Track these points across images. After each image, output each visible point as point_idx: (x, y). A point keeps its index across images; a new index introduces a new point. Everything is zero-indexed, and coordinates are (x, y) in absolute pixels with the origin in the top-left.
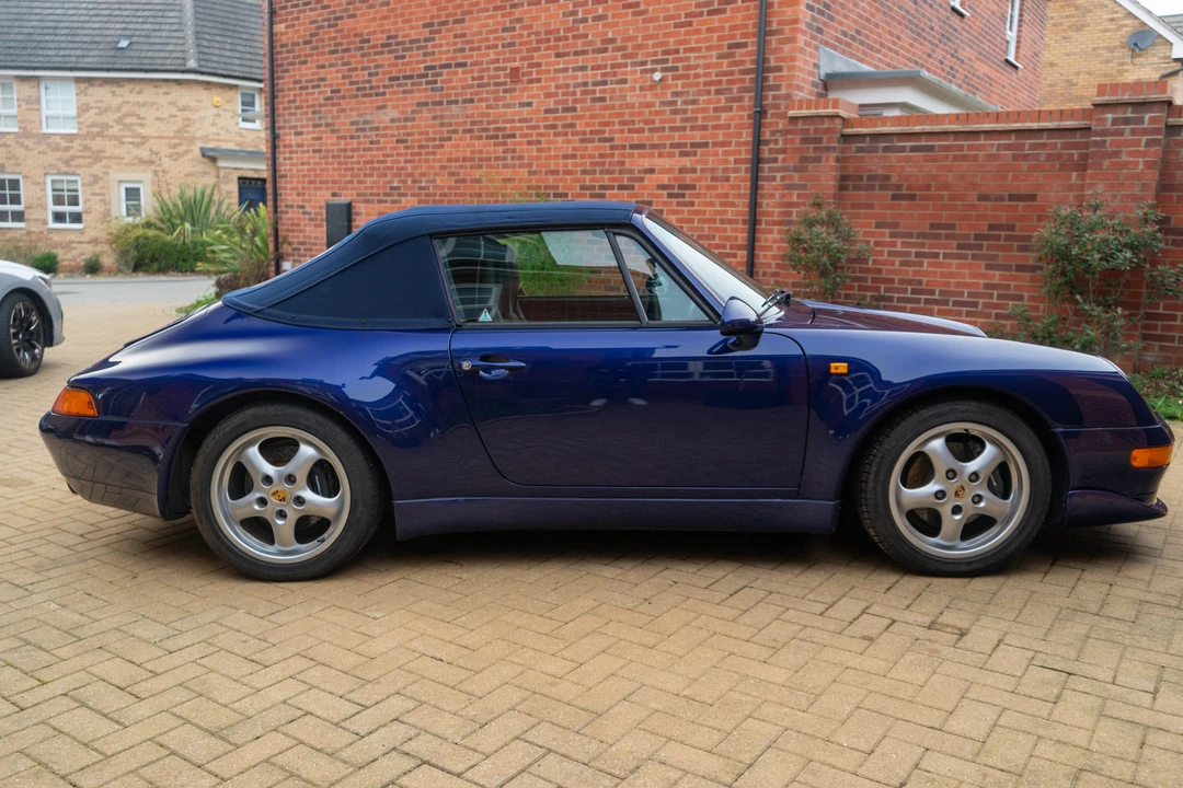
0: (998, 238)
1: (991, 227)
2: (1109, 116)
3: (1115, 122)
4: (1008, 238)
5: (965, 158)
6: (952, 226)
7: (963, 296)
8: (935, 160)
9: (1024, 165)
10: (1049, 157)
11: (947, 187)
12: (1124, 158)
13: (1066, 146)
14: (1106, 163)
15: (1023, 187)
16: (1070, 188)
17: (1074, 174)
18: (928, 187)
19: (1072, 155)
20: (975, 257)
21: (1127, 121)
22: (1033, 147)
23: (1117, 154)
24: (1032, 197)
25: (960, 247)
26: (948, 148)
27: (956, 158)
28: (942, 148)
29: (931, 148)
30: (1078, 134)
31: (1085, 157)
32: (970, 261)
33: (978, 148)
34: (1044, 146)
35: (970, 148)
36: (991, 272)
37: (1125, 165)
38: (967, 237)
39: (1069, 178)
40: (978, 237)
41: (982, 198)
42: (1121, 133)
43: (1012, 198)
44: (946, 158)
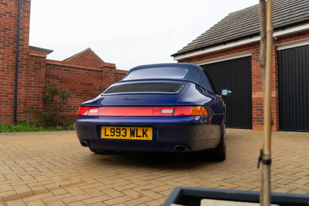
0: (85, 93)
1: (84, 91)
2: (107, 69)
3: (108, 70)
4: (88, 94)
5: (77, 74)
6: (75, 90)
8: (70, 73)
9: (90, 77)
10: (95, 76)
11: (74, 81)
12: (110, 78)
13: (98, 74)
14: (107, 79)
15: (90, 82)
16: (99, 83)
17: (100, 80)
18: (69, 80)
19: (99, 76)
20: (81, 98)
21: (110, 71)
22: (92, 73)
23: (108, 77)
24: (92, 85)
25: (77, 95)
26: (73, 71)
27: (75, 74)
28: (72, 71)
29: (69, 70)
30: (100, 72)
31: (101, 77)
32: (80, 99)
33: (80, 72)
34: (93, 73)
35: (78, 72)
37: (110, 79)
38: (79, 93)
39: (99, 81)
40: (81, 93)
41: (82, 84)
42: (109, 73)
43: (88, 84)
44: (73, 73)
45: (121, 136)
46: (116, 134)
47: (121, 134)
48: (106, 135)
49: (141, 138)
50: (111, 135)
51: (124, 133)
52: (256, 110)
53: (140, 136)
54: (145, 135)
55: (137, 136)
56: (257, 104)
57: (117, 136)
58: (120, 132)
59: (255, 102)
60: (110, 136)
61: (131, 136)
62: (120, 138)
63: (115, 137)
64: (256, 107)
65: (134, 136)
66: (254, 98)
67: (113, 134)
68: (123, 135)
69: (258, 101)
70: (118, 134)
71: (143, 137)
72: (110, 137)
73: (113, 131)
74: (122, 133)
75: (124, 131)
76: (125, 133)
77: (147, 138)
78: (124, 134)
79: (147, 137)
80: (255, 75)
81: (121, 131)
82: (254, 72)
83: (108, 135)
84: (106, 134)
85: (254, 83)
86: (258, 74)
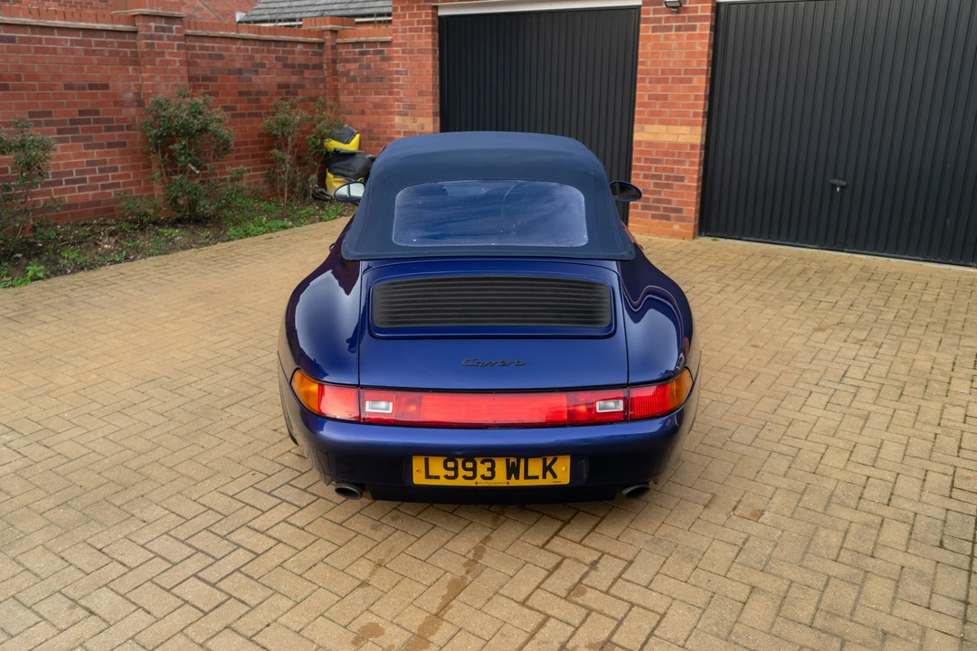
0: (88, 122)
1: (81, 113)
2: (153, 24)
3: (157, 29)
4: (96, 121)
5: (45, 51)
6: (48, 114)
7: (72, 175)
8: (18, 51)
9: (94, 59)
10: (111, 53)
11: (36, 78)
12: (167, 57)
13: (121, 45)
14: (158, 60)
15: (98, 78)
16: (130, 79)
17: (130, 68)
18: (18, 78)
19: (126, 52)
20: (74, 139)
21: (163, 29)
22: (98, 44)
23: (162, 54)
24: (106, 87)
25: (59, 132)
26: (28, 40)
27: (37, 50)
28: (23, 40)
29: (12, 40)
30: (127, 35)
31: (134, 54)
32: (70, 143)
33: (54, 42)
34: (104, 44)
35: (48, 41)
36: (90, 151)
37: (168, 62)
38: (64, 122)
39: (128, 72)
40: (73, 122)
41: (69, 87)
42: (161, 38)
43: (92, 87)
44: (28, 50)
45: (478, 479)
46: (462, 472)
47: (479, 473)
48: (428, 476)
49: (540, 482)
50: (446, 477)
51: (488, 469)
52: (641, 177)
53: (537, 477)
54: (548, 473)
55: (527, 477)
56: (646, 160)
57: (465, 477)
58: (474, 469)
59: (642, 152)
60: (442, 478)
61: (509, 478)
62: (476, 483)
63: (460, 482)
64: (642, 168)
65: (517, 478)
66: (640, 143)
67: (452, 473)
68: (483, 477)
69: (650, 152)
70: (470, 474)
71: (544, 477)
72: (443, 482)
73: (451, 465)
74: (482, 469)
75: (489, 465)
76: (492, 469)
77: (555, 480)
78: (489, 474)
79: (555, 476)
80: (647, 72)
81: (479, 465)
82: (643, 64)
83: (438, 477)
84: (430, 474)
85: (642, 96)
86: (657, 70)
